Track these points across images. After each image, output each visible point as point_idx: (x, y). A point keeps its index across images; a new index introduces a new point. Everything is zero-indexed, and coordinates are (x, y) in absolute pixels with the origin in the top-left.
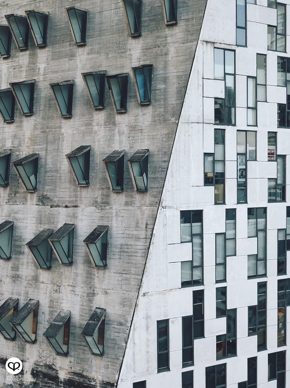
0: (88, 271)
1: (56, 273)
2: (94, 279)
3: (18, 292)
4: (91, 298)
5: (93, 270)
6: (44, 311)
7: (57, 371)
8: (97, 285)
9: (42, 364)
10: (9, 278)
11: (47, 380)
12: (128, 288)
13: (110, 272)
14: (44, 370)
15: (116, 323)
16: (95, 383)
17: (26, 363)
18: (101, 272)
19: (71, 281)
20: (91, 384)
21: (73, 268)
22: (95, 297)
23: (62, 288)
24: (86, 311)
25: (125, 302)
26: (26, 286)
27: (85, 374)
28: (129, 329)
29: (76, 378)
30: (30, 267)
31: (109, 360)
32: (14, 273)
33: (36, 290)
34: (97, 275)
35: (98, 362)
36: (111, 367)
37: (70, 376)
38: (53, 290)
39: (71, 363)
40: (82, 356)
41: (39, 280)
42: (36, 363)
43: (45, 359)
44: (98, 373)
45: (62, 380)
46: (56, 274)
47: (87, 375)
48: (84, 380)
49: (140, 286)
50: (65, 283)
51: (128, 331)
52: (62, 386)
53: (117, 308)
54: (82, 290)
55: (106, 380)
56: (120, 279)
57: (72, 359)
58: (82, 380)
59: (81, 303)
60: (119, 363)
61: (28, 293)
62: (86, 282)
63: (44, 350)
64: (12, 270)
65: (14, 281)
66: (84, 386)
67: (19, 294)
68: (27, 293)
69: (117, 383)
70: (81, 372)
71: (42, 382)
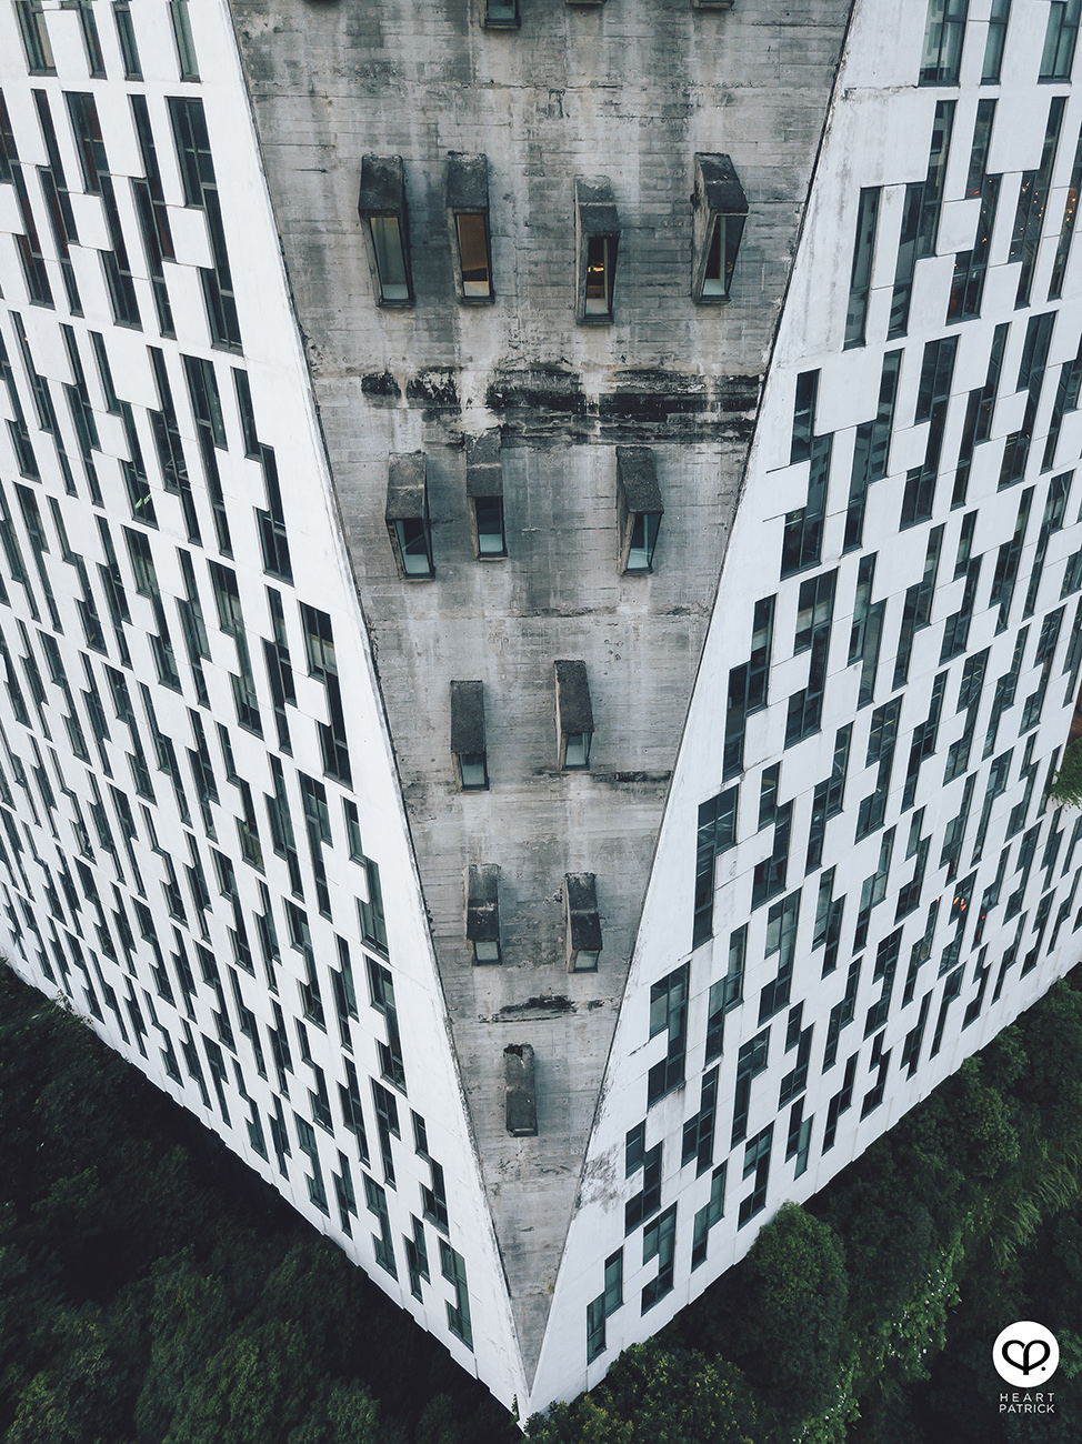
0: (661, 24)
1: (543, 44)
2: (685, 55)
3: (394, 132)
4: (678, 122)
5: (683, 20)
6: (508, 190)
7: (577, 376)
8: (698, 75)
9: (521, 366)
10: (345, 80)
11: (544, 411)
12: (800, 77)
13: (740, 22)
14: (530, 383)
15: (762, 198)
16: (700, 387)
17: (464, 373)
18: (710, 24)
19: (603, 67)
20: (690, 391)
21: (605, 19)
22: (693, 120)
23: (572, 100)
24: (662, 169)
25: (789, 124)
26: (424, 104)
27: (668, 367)
28: (802, 210)
29: (641, 385)
30: (430, 27)
31: (743, 312)
32: (364, 54)
33: (469, 118)
34: (694, 38)
35: (707, 325)
36: (750, 331)
37: (620, 384)
38: (538, 110)
39: (623, 345)
40: (654, 318)
41: (475, 77)
42: (503, 367)
43: (530, 348)
44: (711, 356)
45: (597, 401)
46: (540, 47)
47: (677, 369)
48: (666, 385)
49: (838, 66)
50: (580, 76)
51: (799, 216)
52: (598, 419)
53: (765, 146)
54: (643, 98)
55: (734, 370)
56: (774, 44)
57: (625, 332)
58: (659, 387)
59: (644, 145)
60: (772, 316)
61: (437, 131)
62: (655, 66)
63: (524, 322)
64: (354, 45)
65: (372, 91)
66: (669, 402)
67: (401, 138)
68: (432, 132)
69: (766, 375)
70: (656, 363)
71: (526, 420)
